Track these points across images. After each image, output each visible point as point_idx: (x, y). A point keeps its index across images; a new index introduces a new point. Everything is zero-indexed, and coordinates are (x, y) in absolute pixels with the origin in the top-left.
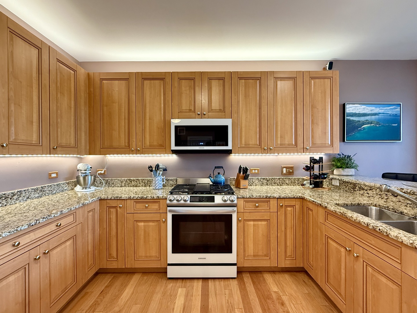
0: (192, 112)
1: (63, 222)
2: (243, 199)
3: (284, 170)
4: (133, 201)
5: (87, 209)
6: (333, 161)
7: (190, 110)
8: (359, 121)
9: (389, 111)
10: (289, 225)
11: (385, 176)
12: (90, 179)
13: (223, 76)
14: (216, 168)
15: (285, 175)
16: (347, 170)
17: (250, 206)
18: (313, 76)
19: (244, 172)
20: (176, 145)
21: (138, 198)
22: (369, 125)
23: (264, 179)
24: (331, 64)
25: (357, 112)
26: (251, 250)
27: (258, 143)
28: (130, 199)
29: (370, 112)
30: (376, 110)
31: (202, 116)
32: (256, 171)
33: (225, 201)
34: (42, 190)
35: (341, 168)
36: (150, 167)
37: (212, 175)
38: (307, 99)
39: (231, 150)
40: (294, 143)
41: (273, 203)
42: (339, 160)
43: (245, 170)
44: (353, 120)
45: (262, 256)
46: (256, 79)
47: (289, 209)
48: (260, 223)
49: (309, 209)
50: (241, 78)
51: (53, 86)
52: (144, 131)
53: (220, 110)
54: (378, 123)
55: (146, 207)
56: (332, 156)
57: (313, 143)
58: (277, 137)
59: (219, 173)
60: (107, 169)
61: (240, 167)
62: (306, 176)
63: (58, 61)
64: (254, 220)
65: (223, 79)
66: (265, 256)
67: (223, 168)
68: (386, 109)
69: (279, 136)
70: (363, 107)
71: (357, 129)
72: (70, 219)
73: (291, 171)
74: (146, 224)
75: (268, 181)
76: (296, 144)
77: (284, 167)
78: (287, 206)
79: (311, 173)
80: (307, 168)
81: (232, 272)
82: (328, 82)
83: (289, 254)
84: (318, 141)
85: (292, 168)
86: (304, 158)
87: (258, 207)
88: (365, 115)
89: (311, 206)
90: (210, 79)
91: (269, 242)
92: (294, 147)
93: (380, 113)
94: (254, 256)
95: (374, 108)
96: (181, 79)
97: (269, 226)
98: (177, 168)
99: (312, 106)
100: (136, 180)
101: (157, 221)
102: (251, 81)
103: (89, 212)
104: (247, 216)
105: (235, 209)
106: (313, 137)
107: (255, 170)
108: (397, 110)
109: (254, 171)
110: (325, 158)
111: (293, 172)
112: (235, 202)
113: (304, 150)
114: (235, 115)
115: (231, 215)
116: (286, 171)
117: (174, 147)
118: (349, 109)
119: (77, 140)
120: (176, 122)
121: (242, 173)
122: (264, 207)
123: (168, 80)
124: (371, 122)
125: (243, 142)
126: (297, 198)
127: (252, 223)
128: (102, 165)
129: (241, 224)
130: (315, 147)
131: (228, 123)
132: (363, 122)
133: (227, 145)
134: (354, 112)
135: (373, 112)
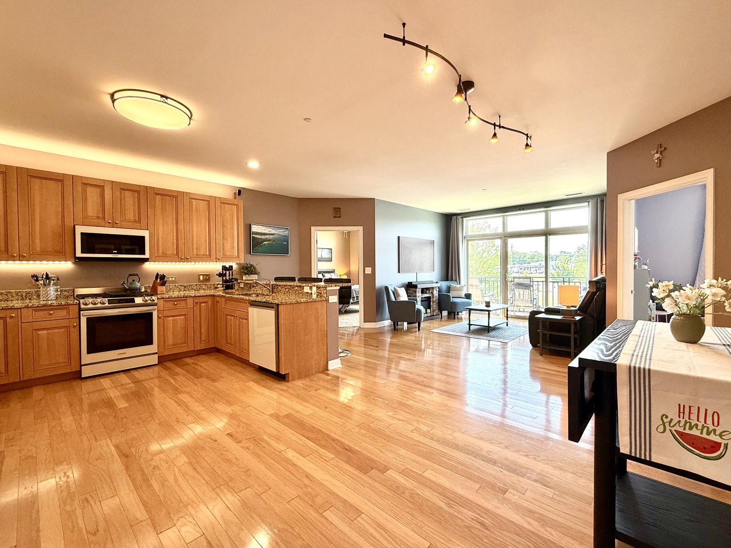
0: (102, 219)
2: (162, 300)
3: (201, 277)
4: (31, 309)
6: (243, 269)
7: (98, 217)
8: (261, 239)
9: (281, 233)
10: (203, 317)
11: (276, 279)
13: (137, 189)
14: (130, 275)
15: (202, 281)
16: (251, 276)
17: (170, 305)
18: (224, 202)
19: (161, 279)
20: (83, 252)
21: (40, 306)
22: (268, 242)
23: (181, 285)
24: (239, 191)
25: (260, 232)
26: (170, 341)
27: (175, 253)
28: (27, 307)
30: (273, 231)
31: (114, 225)
32: (173, 279)
33: (146, 301)
35: (248, 274)
37: (126, 282)
38: (219, 219)
39: (148, 259)
40: (208, 254)
41: (190, 301)
42: (247, 268)
43: (163, 277)
44: (257, 238)
45: (180, 344)
46: (173, 196)
47: (203, 304)
48: (178, 318)
49: (218, 302)
50: (157, 194)
52: (31, 234)
53: (135, 221)
54: (274, 241)
55: (50, 314)
56: (242, 265)
57: (223, 255)
58: (193, 249)
59: (133, 281)
61: (157, 274)
62: (219, 281)
64: (173, 316)
65: (138, 192)
66: (183, 343)
67: (138, 275)
68: (280, 231)
69: (195, 247)
70: (264, 228)
71: (260, 244)
73: (207, 277)
74: (49, 331)
75: (185, 287)
76: (210, 255)
77: (201, 275)
78: (201, 303)
79: (223, 279)
80: (220, 275)
81: (154, 360)
82: (235, 208)
83: (203, 339)
84: (228, 253)
85: (208, 275)
86: (217, 267)
87: (176, 305)
88: (265, 234)
89: (218, 299)
90: (123, 190)
91: (186, 332)
92: (208, 257)
93: (275, 234)
94: (174, 345)
95: (271, 230)
96: (85, 184)
97: (186, 320)
99: (223, 225)
100: (6, 293)
101: (66, 327)
104: (167, 313)
105: (156, 307)
106: (223, 249)
107: (172, 277)
108: (286, 232)
109: (171, 279)
110: (235, 266)
111: (209, 279)
112: (156, 301)
113: (217, 260)
114: (152, 227)
115: (152, 313)
116: (203, 278)
117: (79, 254)
118: (255, 228)
120: (80, 230)
121: (159, 280)
122: (182, 304)
123: (68, 183)
124: (270, 240)
125: (161, 252)
126: (209, 296)
127: (171, 318)
129: (161, 321)
130: (225, 258)
131: (145, 233)
132: (264, 239)
133: (144, 254)
134: (257, 231)
135: (270, 232)
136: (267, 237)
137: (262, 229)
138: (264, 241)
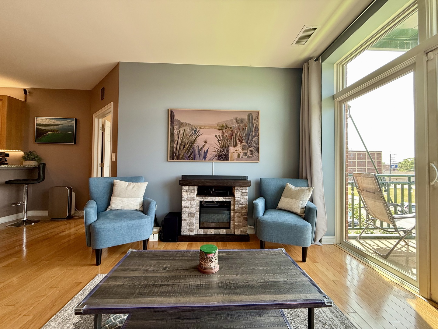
8: (45, 129)
9: (66, 123)
22: (52, 132)
24: (25, 91)
25: (44, 123)
29: (53, 124)
30: (57, 122)
44: (40, 129)
54: (58, 131)
68: (64, 122)
71: (43, 134)
88: (49, 125)
93: (59, 125)
95: (55, 121)
108: (72, 122)
124: (54, 130)
132: (48, 130)
134: (41, 123)
135: (55, 124)
136: (52, 127)
137: (45, 121)
138: (48, 131)
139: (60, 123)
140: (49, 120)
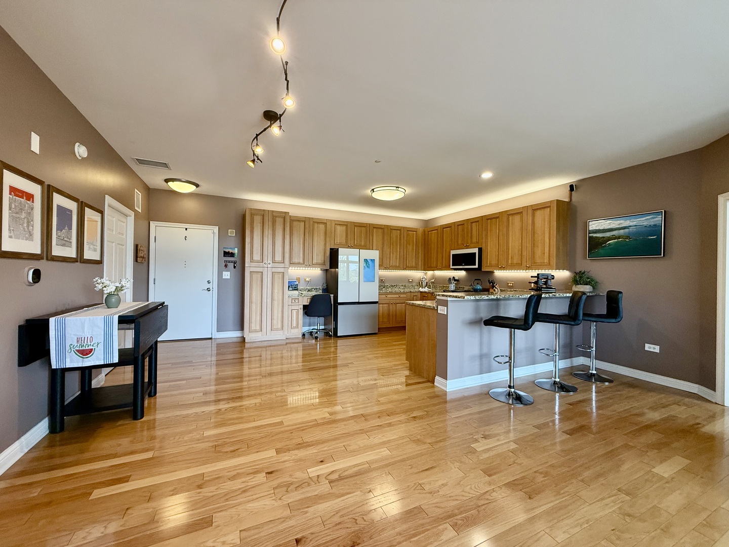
0: (462, 245)
1: (402, 296)
5: (412, 294)
8: (604, 237)
9: (643, 222)
12: (424, 284)
13: (478, 219)
14: (476, 280)
18: (535, 209)
20: (453, 266)
22: (616, 240)
24: (571, 187)
25: (602, 228)
27: (497, 263)
28: (429, 293)
29: (618, 226)
30: (626, 223)
31: (467, 247)
32: (511, 284)
34: (405, 286)
36: (450, 279)
38: (530, 227)
40: (520, 262)
44: (596, 237)
46: (497, 218)
50: (488, 219)
51: (405, 243)
52: (443, 257)
53: (474, 243)
54: (628, 237)
57: (533, 262)
58: (508, 258)
59: (478, 284)
60: (435, 279)
63: (408, 231)
65: (479, 221)
67: (480, 280)
68: (640, 220)
69: (510, 257)
70: (609, 222)
71: (601, 245)
72: (405, 296)
76: (522, 264)
82: (547, 210)
84: (538, 260)
88: (611, 230)
90: (472, 223)
93: (630, 226)
95: (622, 222)
96: (459, 225)
98: (466, 280)
102: (494, 220)
103: (414, 296)
106: (534, 257)
108: (657, 219)
109: (509, 284)
113: (527, 268)
114: (484, 245)
117: (451, 267)
118: (592, 226)
119: (417, 264)
120: (454, 252)
123: (453, 227)
124: (619, 237)
125: (488, 263)
128: (433, 277)
131: (476, 250)
132: (609, 237)
133: (475, 265)
134: (597, 228)
135: (621, 226)
137: (604, 224)
138: (609, 239)
139: (631, 224)
140: (610, 221)
